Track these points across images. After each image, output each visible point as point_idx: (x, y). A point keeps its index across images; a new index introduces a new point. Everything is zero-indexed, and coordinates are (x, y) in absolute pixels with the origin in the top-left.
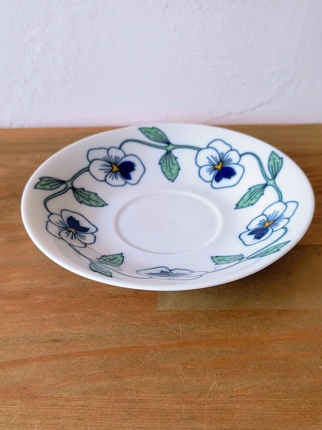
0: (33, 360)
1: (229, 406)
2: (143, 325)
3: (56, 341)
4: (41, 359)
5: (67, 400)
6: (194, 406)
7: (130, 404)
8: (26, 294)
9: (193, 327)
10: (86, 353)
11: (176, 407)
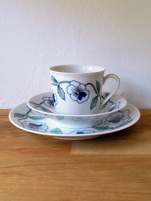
0: (22, 166)
1: (97, 178)
2: (65, 158)
3: (32, 161)
4: (25, 165)
5: (35, 175)
6: (84, 178)
7: (59, 177)
8: (21, 149)
9: (84, 158)
10: (43, 164)
11: (77, 178)
